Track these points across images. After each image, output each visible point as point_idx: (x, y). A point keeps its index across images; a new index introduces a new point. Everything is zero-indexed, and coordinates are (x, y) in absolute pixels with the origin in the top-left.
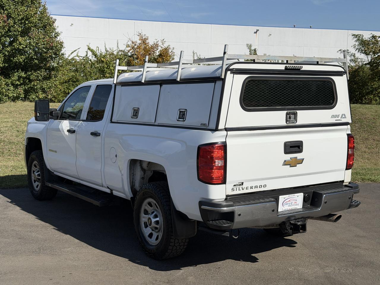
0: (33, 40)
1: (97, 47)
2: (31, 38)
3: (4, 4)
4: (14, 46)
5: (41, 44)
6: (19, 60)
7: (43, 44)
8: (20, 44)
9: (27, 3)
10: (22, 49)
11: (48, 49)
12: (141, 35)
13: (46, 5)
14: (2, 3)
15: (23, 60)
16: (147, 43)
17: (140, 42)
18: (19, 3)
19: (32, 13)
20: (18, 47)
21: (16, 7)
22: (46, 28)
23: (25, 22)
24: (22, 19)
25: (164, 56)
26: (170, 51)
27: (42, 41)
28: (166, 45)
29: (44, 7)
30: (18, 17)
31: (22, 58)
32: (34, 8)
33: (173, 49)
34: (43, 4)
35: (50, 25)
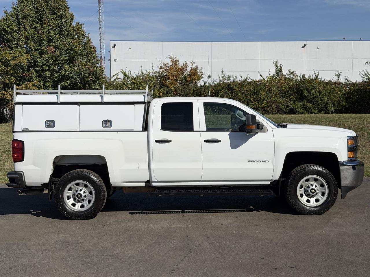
0: (77, 67)
1: (129, 71)
2: (75, 65)
3: (52, 38)
4: (61, 73)
5: (84, 70)
6: (65, 85)
7: (85, 70)
8: (66, 71)
9: (72, 36)
10: (67, 75)
11: (90, 74)
12: (172, 58)
13: (89, 37)
14: (51, 37)
15: (68, 84)
16: (178, 65)
17: (171, 64)
18: (65, 36)
19: (76, 45)
20: (64, 73)
21: (63, 40)
22: (89, 56)
23: (70, 52)
24: (68, 50)
25: (193, 76)
26: (198, 71)
27: (84, 68)
28: (194, 66)
29: (88, 38)
30: (64, 48)
31: (68, 83)
32: (78, 40)
33: (201, 69)
34: (87, 36)
35: (92, 53)
